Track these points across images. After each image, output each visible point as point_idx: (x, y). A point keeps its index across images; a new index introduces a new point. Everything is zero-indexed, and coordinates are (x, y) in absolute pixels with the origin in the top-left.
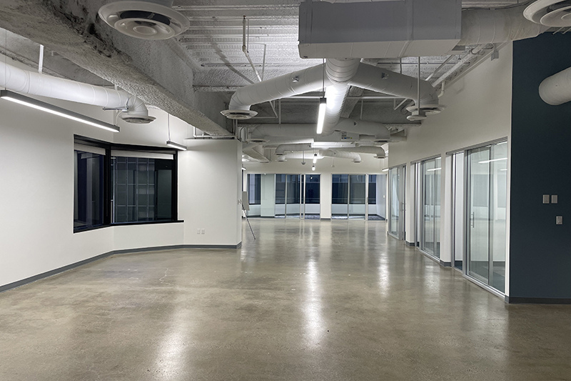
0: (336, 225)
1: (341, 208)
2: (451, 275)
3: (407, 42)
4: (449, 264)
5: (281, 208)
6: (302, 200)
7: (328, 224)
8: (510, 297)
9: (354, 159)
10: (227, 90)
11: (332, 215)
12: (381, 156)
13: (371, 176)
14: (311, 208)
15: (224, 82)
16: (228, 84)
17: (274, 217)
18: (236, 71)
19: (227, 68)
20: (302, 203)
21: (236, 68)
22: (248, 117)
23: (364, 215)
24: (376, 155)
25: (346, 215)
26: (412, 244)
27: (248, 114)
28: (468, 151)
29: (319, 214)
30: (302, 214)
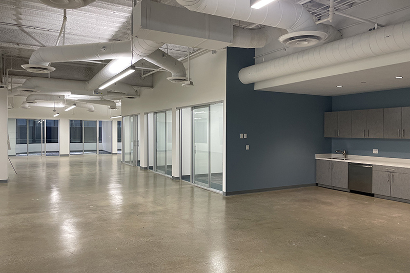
0: (74, 159)
1: (78, 146)
2: (180, 185)
3: (205, 40)
4: (178, 178)
5: (23, 147)
6: (43, 140)
7: (67, 159)
8: (226, 192)
9: (89, 109)
10: (16, 46)
11: (71, 151)
12: (113, 107)
13: (100, 122)
14: (51, 147)
15: (14, 39)
16: (17, 41)
17: (15, 156)
18: (25, 32)
19: (16, 28)
20: (43, 143)
21: (26, 29)
22: (46, 72)
23: (96, 151)
24: (109, 107)
25: (82, 151)
26: (146, 168)
27: (46, 69)
28: (193, 108)
29: (58, 152)
30: (43, 152)
